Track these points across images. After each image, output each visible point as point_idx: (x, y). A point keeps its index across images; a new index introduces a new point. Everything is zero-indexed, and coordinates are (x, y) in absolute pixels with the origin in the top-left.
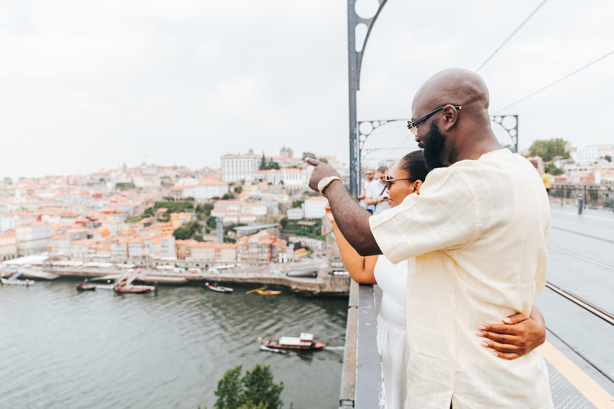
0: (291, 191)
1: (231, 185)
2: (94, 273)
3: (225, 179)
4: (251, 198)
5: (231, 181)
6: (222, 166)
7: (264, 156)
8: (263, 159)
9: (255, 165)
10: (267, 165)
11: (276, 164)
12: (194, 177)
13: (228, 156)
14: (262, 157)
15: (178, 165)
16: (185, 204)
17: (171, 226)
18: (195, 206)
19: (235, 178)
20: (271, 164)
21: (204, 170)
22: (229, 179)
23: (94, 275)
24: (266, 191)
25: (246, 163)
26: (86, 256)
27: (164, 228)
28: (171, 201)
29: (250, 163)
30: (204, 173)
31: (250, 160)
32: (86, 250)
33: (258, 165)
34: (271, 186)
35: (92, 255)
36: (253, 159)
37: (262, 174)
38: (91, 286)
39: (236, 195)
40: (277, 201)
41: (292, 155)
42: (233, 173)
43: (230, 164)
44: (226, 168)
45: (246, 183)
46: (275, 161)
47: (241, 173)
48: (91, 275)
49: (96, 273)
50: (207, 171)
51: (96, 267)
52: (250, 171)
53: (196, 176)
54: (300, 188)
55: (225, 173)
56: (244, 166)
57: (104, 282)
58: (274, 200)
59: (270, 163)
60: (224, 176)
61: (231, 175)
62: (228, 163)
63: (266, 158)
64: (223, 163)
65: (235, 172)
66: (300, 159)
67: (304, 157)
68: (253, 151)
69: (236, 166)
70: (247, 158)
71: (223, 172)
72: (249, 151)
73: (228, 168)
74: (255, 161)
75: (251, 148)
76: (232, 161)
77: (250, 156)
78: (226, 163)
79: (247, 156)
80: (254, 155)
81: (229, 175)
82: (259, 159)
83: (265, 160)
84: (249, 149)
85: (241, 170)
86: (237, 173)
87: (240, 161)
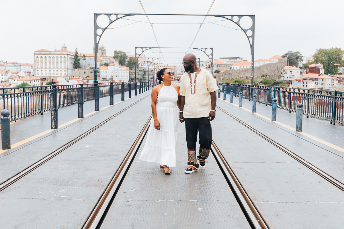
1: (44, 79)
5: (44, 76)
6: (35, 61)
7: (76, 53)
8: (76, 56)
9: (68, 61)
13: (40, 53)
19: (48, 73)
22: (42, 74)
31: (63, 56)
36: (66, 56)
41: (105, 53)
42: (46, 68)
43: (44, 59)
44: (40, 63)
47: (54, 68)
60: (38, 70)
61: (44, 70)
62: (42, 58)
63: (79, 55)
64: (36, 58)
65: (48, 67)
66: (112, 57)
67: (116, 56)
68: (66, 47)
69: (49, 61)
70: (60, 54)
71: (36, 67)
72: (62, 47)
73: (42, 64)
74: (68, 58)
75: (64, 44)
76: (46, 57)
77: (63, 53)
78: (39, 58)
79: (60, 53)
80: (67, 52)
81: (42, 70)
82: (72, 55)
83: (78, 57)
84: (63, 45)
85: (54, 66)
86: (50, 68)
87: (53, 57)
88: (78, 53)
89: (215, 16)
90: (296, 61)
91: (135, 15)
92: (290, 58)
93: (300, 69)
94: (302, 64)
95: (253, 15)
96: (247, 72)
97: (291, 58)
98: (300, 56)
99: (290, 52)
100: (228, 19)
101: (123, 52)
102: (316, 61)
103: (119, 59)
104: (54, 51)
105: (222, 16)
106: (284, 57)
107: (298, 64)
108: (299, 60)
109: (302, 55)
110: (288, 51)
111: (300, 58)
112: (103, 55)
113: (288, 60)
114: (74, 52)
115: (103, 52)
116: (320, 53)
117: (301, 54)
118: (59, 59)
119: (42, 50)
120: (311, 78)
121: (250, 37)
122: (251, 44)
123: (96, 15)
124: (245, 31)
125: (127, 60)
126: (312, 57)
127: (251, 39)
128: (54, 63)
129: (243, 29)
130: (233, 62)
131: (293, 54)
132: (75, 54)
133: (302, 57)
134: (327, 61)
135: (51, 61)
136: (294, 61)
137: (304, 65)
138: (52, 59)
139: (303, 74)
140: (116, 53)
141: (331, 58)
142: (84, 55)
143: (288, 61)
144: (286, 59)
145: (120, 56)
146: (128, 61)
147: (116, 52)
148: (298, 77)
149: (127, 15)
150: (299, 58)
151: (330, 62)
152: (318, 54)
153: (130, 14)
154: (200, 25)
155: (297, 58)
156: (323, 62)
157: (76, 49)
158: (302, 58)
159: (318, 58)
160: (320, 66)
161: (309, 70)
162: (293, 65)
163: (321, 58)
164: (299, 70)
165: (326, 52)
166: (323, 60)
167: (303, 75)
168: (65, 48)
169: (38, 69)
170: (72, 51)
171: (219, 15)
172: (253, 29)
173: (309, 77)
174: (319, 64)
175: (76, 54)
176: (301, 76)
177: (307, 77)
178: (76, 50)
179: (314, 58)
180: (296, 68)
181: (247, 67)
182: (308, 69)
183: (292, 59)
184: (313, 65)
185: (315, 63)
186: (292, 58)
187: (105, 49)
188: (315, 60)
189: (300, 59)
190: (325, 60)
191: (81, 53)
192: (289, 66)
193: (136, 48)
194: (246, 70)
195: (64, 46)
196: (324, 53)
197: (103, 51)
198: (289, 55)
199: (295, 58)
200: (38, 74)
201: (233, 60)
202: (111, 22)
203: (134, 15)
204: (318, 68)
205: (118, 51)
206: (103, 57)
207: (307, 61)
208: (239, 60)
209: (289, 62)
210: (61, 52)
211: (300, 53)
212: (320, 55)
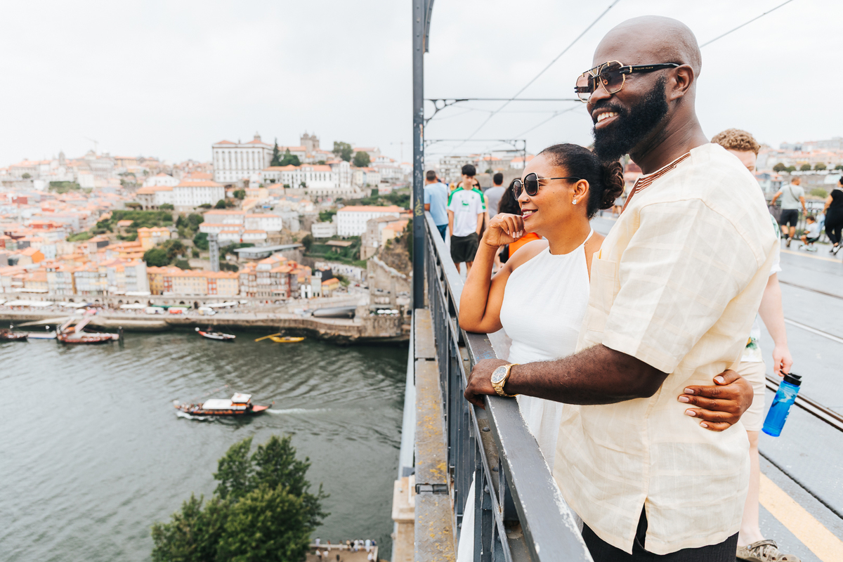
0: (317, 197)
1: (228, 186)
2: (22, 316)
3: (219, 178)
4: (259, 207)
5: (228, 181)
6: (213, 158)
7: (276, 145)
8: (276, 150)
9: (264, 158)
10: (282, 158)
11: (295, 157)
12: (171, 175)
13: (222, 145)
14: (273, 147)
15: (146, 156)
16: (160, 214)
17: (140, 246)
18: (175, 218)
19: (235, 177)
20: (288, 158)
21: (188, 165)
22: (225, 178)
23: (24, 318)
24: (281, 197)
25: (251, 155)
26: (8, 290)
27: (129, 250)
28: (138, 209)
29: (256, 155)
30: (187, 169)
31: (256, 150)
32: (7, 282)
33: (268, 158)
34: (287, 190)
35: (19, 290)
36: (261, 150)
37: (274, 172)
38: (19, 335)
39: (237, 202)
40: (298, 212)
41: (318, 146)
42: (231, 169)
43: (227, 155)
44: (221, 161)
45: (251, 185)
46: (293, 153)
47: (242, 169)
48: (20, 319)
49: (26, 316)
50: (191, 165)
51: (25, 307)
52: (257, 167)
53: (174, 173)
54: (330, 193)
55: (218, 169)
56: (248, 160)
57: (41, 329)
58: (293, 211)
59: (285, 156)
60: (218, 173)
61: (227, 172)
62: (223, 154)
63: (280, 149)
64: (215, 154)
65: (234, 168)
66: (329, 152)
67: (336, 149)
68: (260, 137)
69: (235, 158)
70: (251, 148)
71: (216, 168)
72: (254, 137)
73: (224, 162)
74: (263, 153)
75: (257, 132)
76: (230, 152)
77: (256, 145)
78: (220, 154)
79: (251, 145)
80: (262, 144)
81: (224, 173)
82: (269, 149)
83: (279, 151)
84: (255, 134)
85: (242, 166)
86: (237, 169)
87: (241, 152)
88: (279, 146)
101: (346, 142)
103: (341, 154)
115: (315, 143)
119: (224, 141)
125: (353, 155)
135: (237, 158)
138: (239, 154)
140: (337, 144)
142: (287, 148)
145: (343, 150)
146: (354, 158)
147: (335, 143)
157: (275, 139)
168: (259, 139)
170: (269, 143)
175: (275, 147)
178: (275, 141)
187: (318, 138)
191: (283, 146)
195: (257, 135)
205: (339, 142)
206: (316, 152)
210: (253, 145)
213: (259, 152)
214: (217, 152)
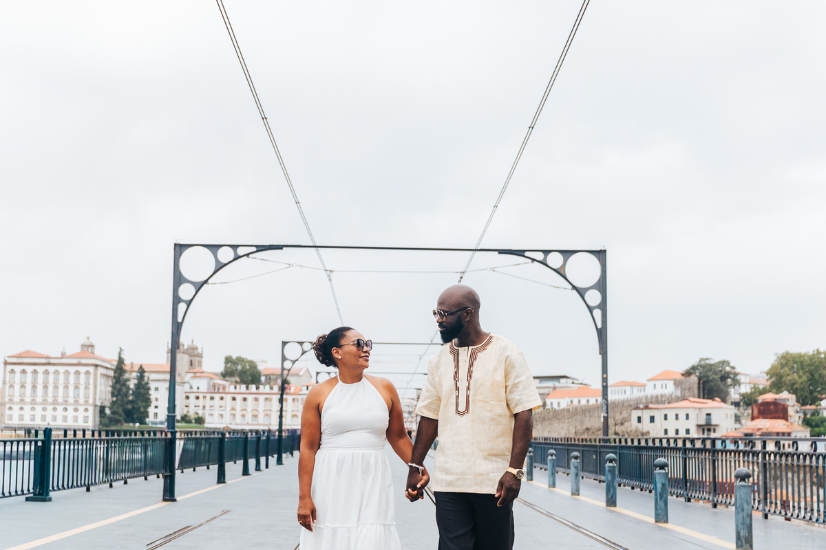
3: (11, 418)
5: (27, 422)
6: (4, 383)
7: (121, 361)
8: (120, 369)
13: (23, 359)
14: (115, 358)
22: (21, 418)
31: (83, 369)
36: (91, 369)
41: (200, 363)
42: (33, 402)
43: (29, 378)
44: (17, 387)
47: (55, 402)
52: (81, 399)
55: (11, 401)
56: (66, 387)
60: (10, 408)
61: (27, 408)
62: (23, 375)
63: (127, 368)
64: (8, 375)
65: (39, 399)
66: (216, 375)
67: (229, 370)
68: (92, 346)
69: (44, 383)
70: (74, 365)
71: (7, 399)
72: (83, 346)
73: (23, 390)
74: (95, 375)
75: (88, 338)
76: (35, 372)
77: (84, 361)
78: (18, 376)
79: (75, 361)
80: (96, 359)
81: (21, 409)
82: (107, 368)
83: (125, 372)
84: (84, 341)
85: (55, 397)
86: (45, 401)
87: (57, 372)
88: (125, 362)
89: (499, 253)
90: (722, 386)
91: (284, 248)
92: (704, 377)
93: (733, 407)
94: (740, 394)
95: (601, 251)
96: (588, 415)
97: (708, 377)
98: (733, 371)
99: (703, 363)
100: (533, 260)
101: (249, 359)
102: (777, 386)
104: (60, 356)
105: (520, 253)
106: (688, 374)
107: (727, 394)
108: (729, 383)
109: (738, 370)
110: (698, 360)
111: (732, 376)
112: (193, 368)
113: (699, 383)
114: (114, 360)
115: (193, 359)
116: (786, 363)
117: (733, 368)
118: (72, 378)
119: (27, 352)
120: (765, 431)
121: (595, 307)
122: (599, 326)
123: (180, 248)
124: (581, 292)
126: (765, 375)
127: (598, 313)
128: (57, 387)
129: (574, 288)
130: (549, 387)
131: (713, 367)
132: (115, 363)
133: (736, 374)
134: (806, 387)
135: (48, 383)
136: (716, 385)
137: (743, 396)
138: (51, 377)
139: (743, 421)
140: (230, 362)
141: (816, 376)
142: (141, 367)
143: (699, 388)
144: (694, 379)
145: (241, 371)
147: (228, 360)
148: (729, 430)
149: (261, 248)
150: (730, 378)
151: (815, 389)
152: (780, 367)
153: (270, 246)
154: (459, 275)
155: (724, 378)
156: (797, 389)
157: (119, 350)
158: (738, 377)
159: (781, 377)
160: (787, 397)
161: (759, 410)
162: (714, 397)
163: (789, 378)
164: (732, 410)
165: (802, 362)
166: (794, 384)
167: (741, 424)
168: (90, 349)
169: (12, 406)
170: (108, 357)
171: (511, 250)
172: (601, 285)
173: (759, 429)
174: (785, 395)
175: (118, 364)
176: (738, 426)
177: (753, 430)
178: (120, 354)
179: (771, 378)
180: (722, 405)
181: (588, 401)
182: (755, 407)
183: (711, 381)
184: (769, 397)
185: (774, 390)
186: (711, 378)
187: (200, 351)
188: (772, 382)
189: (734, 380)
190: (801, 383)
191: (132, 363)
192: (704, 398)
193: (284, 343)
194: (586, 411)
195: (87, 343)
196: (796, 363)
197: (195, 356)
198: (701, 370)
199: (717, 377)
200: (11, 419)
201: (550, 384)
202: (220, 266)
203: (282, 249)
204: (784, 405)
205: (234, 357)
206: (192, 375)
207: (752, 386)
208: (567, 383)
209: (701, 389)
210: (79, 360)
211: (731, 364)
212: (786, 369)
213: (87, 373)
214: (12, 371)
